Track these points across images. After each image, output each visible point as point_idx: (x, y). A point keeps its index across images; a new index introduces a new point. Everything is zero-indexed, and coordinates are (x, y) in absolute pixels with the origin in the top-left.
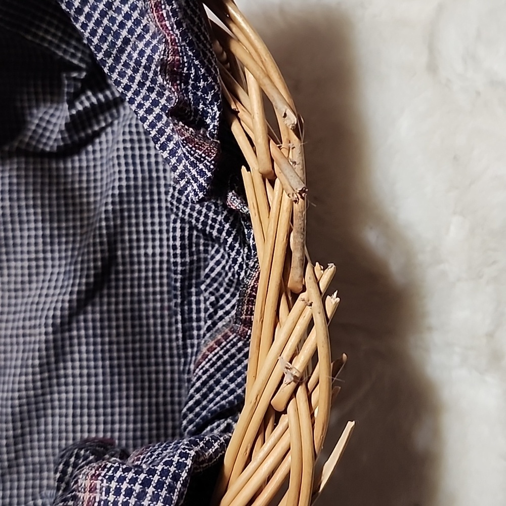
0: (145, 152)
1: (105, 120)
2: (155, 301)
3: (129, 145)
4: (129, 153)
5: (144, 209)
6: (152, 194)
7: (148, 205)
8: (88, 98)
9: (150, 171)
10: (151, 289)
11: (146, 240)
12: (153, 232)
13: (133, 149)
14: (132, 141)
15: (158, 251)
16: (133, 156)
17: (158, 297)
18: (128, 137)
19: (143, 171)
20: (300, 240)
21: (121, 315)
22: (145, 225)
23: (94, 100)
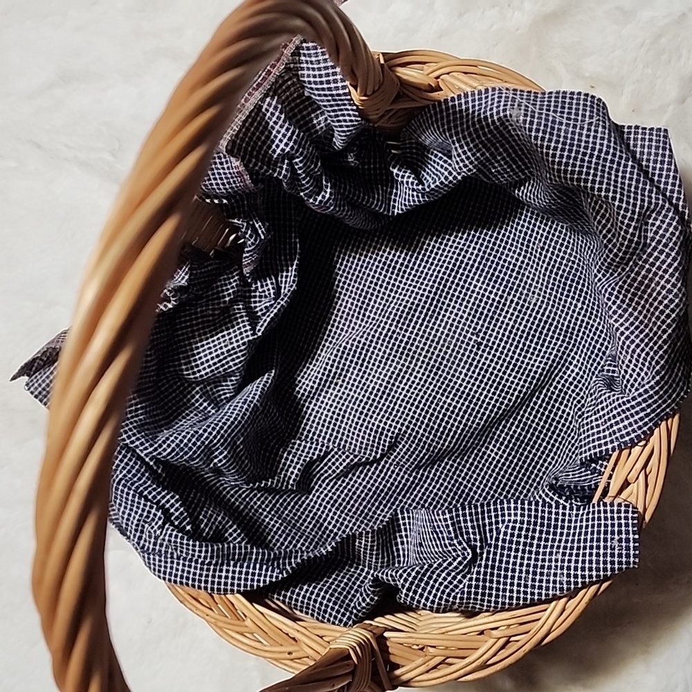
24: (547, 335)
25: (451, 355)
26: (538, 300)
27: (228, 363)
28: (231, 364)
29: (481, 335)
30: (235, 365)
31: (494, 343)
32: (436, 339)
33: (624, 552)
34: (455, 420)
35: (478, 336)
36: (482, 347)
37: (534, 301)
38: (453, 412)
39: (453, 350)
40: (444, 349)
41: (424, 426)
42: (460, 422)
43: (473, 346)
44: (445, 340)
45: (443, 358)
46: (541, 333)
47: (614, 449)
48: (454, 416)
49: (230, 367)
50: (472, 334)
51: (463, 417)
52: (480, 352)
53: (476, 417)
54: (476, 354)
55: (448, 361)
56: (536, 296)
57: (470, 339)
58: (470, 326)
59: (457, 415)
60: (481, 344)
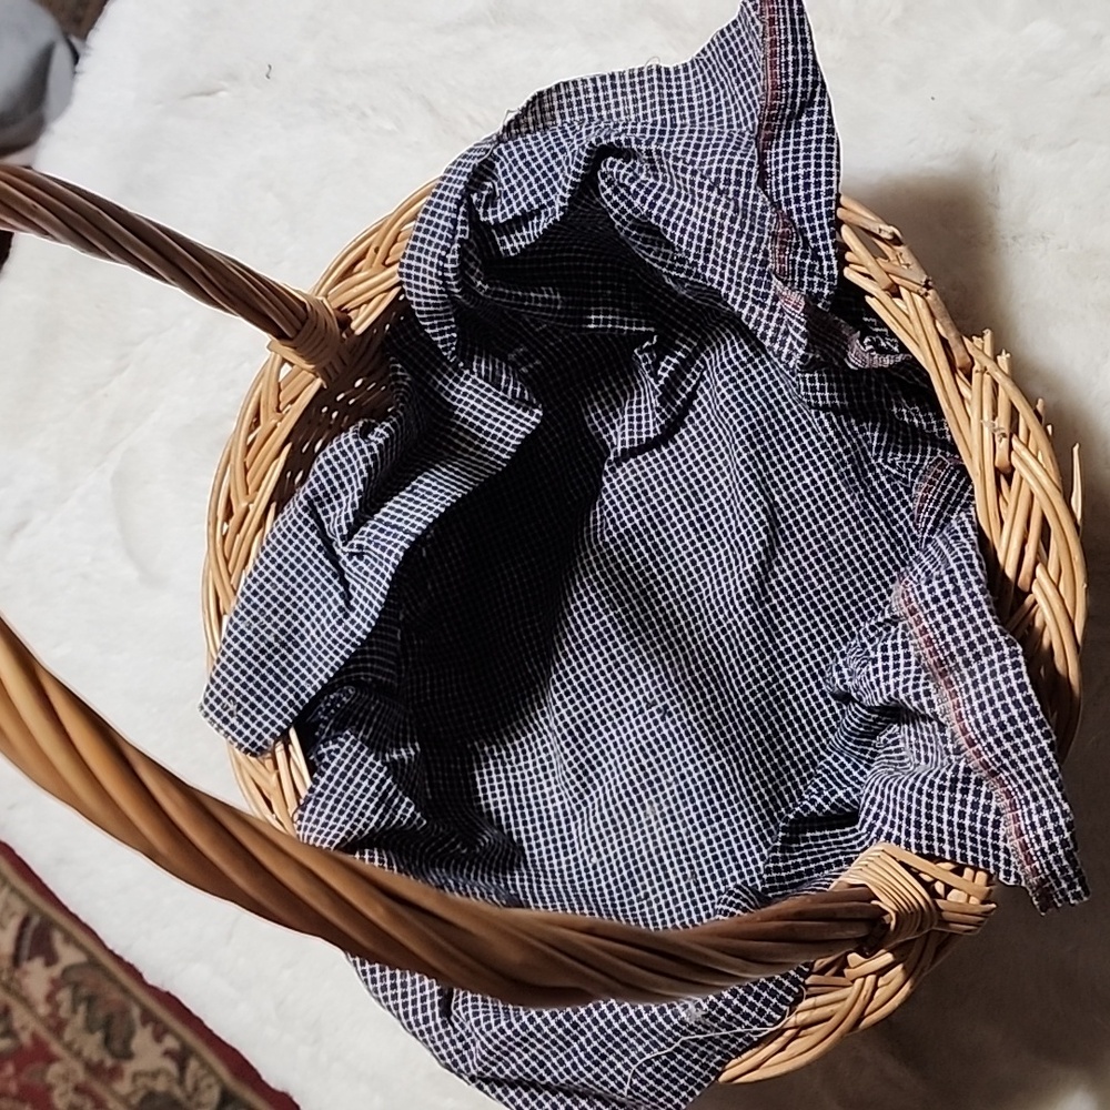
0: (751, 384)
1: (694, 376)
2: (840, 527)
3: (731, 386)
4: (736, 393)
5: (780, 441)
6: (779, 422)
7: (781, 436)
8: (669, 362)
9: (766, 400)
10: (829, 518)
11: (797, 472)
12: (801, 460)
13: (737, 387)
14: (733, 380)
15: (815, 476)
16: (742, 394)
17: (842, 521)
18: (726, 378)
19: (759, 404)
20: (948, 322)
21: (812, 559)
22: (788, 457)
23: (675, 361)
29: (658, 716)
35: (659, 711)
37: (648, 809)
39: (664, 668)
43: (651, 695)
52: (640, 697)
56: (651, 817)
57: (662, 699)
58: (676, 711)
60: (648, 708)
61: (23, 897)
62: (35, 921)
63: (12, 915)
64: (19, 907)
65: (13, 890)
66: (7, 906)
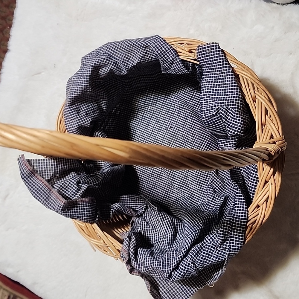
24: (168, 103)
25: (175, 138)
26: (155, 107)
27: (167, 222)
28: (167, 220)
29: (167, 127)
30: (168, 219)
31: (170, 122)
32: (169, 144)
33: (212, 48)
34: (197, 134)
35: (168, 128)
36: (172, 126)
37: (156, 108)
38: (195, 135)
39: (173, 137)
40: (173, 141)
41: (200, 146)
42: (198, 131)
43: (172, 129)
44: (169, 140)
45: (176, 141)
46: (167, 105)
47: (179, 58)
48: (196, 134)
49: (169, 221)
50: (167, 130)
51: (196, 131)
52: (174, 127)
53: (196, 126)
54: (174, 128)
55: (177, 139)
56: (154, 108)
57: (169, 131)
58: (164, 131)
59: (195, 133)
60: (171, 126)
61: (7, 291)
62: (12, 296)
63: (5, 296)
64: (7, 294)
65: (4, 289)
66: (3, 294)
